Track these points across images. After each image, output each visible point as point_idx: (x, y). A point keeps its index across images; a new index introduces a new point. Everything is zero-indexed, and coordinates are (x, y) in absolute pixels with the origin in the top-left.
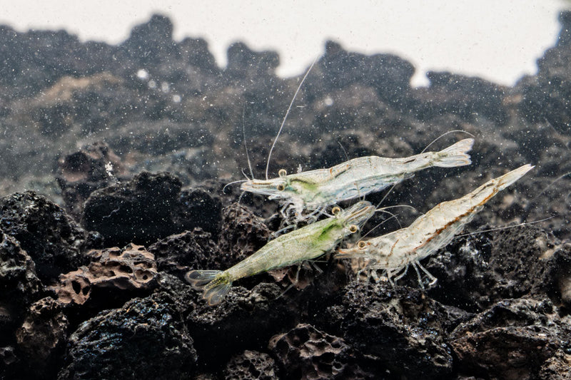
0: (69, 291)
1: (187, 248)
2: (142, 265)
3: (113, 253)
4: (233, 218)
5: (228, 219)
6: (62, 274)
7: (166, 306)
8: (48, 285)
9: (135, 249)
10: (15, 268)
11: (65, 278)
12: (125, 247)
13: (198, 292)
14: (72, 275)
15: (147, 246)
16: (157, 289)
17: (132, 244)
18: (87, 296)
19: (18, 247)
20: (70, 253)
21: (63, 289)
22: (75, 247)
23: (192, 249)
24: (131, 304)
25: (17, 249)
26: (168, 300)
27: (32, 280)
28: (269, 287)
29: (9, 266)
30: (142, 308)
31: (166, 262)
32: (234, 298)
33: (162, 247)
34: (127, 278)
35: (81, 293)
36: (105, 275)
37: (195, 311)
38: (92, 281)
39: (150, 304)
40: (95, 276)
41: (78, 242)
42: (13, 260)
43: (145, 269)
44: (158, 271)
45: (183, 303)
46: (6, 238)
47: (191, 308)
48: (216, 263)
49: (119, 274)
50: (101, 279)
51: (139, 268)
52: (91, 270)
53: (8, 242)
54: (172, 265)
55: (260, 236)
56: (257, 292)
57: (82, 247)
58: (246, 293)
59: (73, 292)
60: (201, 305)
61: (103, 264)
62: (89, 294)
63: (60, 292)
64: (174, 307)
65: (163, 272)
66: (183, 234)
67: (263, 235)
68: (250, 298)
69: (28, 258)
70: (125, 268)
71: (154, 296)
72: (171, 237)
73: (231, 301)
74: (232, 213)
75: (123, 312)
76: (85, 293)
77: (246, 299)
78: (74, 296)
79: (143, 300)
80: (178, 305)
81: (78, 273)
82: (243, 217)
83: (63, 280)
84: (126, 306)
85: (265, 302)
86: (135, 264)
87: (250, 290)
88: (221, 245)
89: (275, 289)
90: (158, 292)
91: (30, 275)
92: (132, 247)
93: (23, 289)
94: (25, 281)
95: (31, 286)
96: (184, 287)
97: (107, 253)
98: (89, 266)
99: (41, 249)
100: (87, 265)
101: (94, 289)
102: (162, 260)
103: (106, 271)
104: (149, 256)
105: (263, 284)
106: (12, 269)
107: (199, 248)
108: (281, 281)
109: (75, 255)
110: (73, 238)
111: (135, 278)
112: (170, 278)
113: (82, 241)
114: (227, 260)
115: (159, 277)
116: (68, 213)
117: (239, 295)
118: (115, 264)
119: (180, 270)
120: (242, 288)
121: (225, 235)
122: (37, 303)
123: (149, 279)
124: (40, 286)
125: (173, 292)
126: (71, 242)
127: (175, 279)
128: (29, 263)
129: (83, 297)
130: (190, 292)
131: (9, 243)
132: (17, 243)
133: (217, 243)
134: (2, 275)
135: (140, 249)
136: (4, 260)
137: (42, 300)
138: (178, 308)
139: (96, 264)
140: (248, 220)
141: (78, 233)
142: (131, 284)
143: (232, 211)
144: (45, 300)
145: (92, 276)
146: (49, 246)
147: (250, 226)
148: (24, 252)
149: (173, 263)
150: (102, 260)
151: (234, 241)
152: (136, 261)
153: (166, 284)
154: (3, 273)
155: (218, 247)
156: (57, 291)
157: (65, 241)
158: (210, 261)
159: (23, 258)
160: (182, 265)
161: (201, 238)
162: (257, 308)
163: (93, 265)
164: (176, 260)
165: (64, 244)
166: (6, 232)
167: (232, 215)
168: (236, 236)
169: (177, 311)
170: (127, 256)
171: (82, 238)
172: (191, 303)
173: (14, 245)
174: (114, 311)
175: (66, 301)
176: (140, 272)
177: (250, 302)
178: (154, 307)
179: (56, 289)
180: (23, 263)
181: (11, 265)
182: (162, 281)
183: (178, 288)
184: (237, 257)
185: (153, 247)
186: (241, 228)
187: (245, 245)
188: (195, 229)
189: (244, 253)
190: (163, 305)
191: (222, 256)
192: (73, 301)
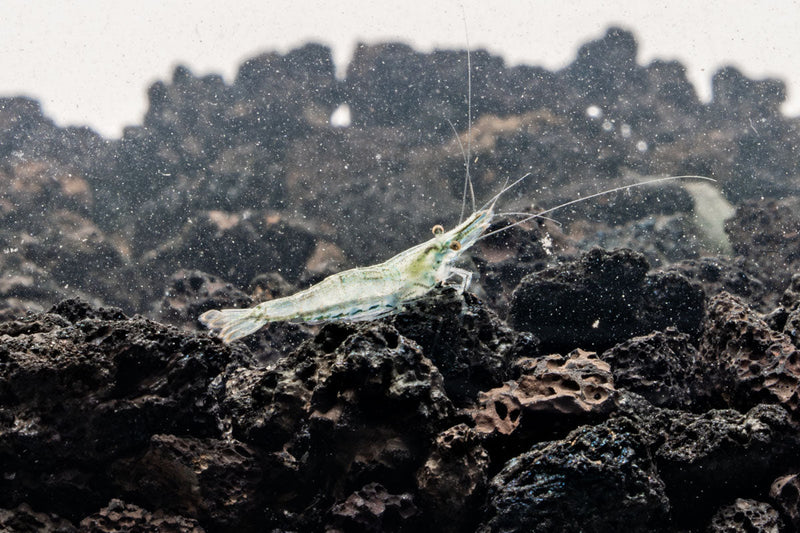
0: (490, 415)
1: (656, 355)
2: (592, 379)
3: (552, 362)
4: (721, 313)
5: (713, 315)
6: (481, 392)
7: (627, 438)
8: (461, 408)
9: (583, 357)
10: (416, 384)
11: (486, 397)
12: (569, 355)
13: (672, 416)
14: (496, 393)
15: (600, 354)
16: (614, 413)
17: (579, 350)
18: (517, 423)
19: (420, 355)
20: (492, 362)
21: (482, 412)
22: (499, 355)
23: (663, 356)
24: (577, 434)
25: (417, 357)
26: (629, 428)
27: (439, 400)
28: (771, 409)
29: (407, 381)
30: (593, 440)
31: (627, 376)
32: (722, 425)
33: (621, 354)
34: (572, 398)
35: (508, 418)
36: (542, 393)
37: (667, 444)
38: (523, 401)
39: (604, 434)
40: (527, 394)
41: (503, 347)
42: (412, 372)
43: (597, 385)
44: (616, 388)
45: (650, 432)
46: (403, 341)
47: (661, 440)
48: (697, 376)
49: (560, 392)
50: (535, 398)
51: (590, 384)
52: (522, 387)
53: (405, 347)
54: (635, 380)
55: (759, 338)
56: (754, 418)
57: (509, 354)
58: (739, 418)
59: (496, 418)
60: (676, 436)
61: (539, 378)
62: (518, 419)
63: (478, 417)
64: (638, 438)
65: (622, 389)
66: (651, 336)
67: (763, 338)
68: (744, 425)
69: (434, 369)
70: (570, 384)
71: (610, 423)
72: (634, 339)
73: (717, 429)
74: (720, 306)
75: (566, 446)
76: (513, 419)
77: (739, 427)
78: (498, 423)
79: (595, 429)
80: (644, 435)
81: (504, 390)
82: (734, 312)
83: (482, 401)
84: (571, 436)
85: (765, 432)
86: (584, 377)
87: (743, 413)
88: (704, 351)
89: (780, 413)
90: (617, 417)
91: (436, 394)
92: (579, 355)
93: (426, 412)
94: (429, 402)
95: (438, 408)
96: (651, 411)
97: (544, 362)
98: (520, 380)
99: (452, 357)
100: (516, 380)
101: (526, 413)
102: (621, 372)
103: (542, 387)
104: (603, 367)
105: (763, 406)
106: (411, 384)
107: (672, 355)
108: (788, 402)
109: (499, 365)
110: (497, 341)
111: (582, 397)
112: (633, 398)
113: (509, 345)
114: (712, 373)
115: (617, 396)
116: (490, 307)
117: (730, 422)
118: (555, 378)
119: (646, 387)
120: (733, 411)
121: (710, 336)
122: (447, 432)
123: (603, 399)
124: (450, 408)
125: (637, 417)
126: (494, 348)
127: (639, 399)
128: (434, 376)
129: (511, 423)
130: (660, 417)
131: (407, 349)
132: (419, 349)
133: (698, 349)
134: (398, 393)
135: (591, 357)
136: (400, 373)
137: (453, 428)
138: (643, 440)
139: (529, 377)
140: (742, 316)
141: (503, 334)
142: (577, 406)
143: (719, 303)
144: (457, 428)
145: (523, 394)
146: (463, 352)
147: (744, 324)
148: (427, 362)
149: (636, 376)
150: (537, 373)
151: (723, 347)
152: (585, 374)
153: (627, 406)
154: (398, 391)
155: (699, 353)
156: (474, 415)
157: (485, 346)
158: (688, 374)
159: (426, 369)
160: (649, 379)
161: (676, 341)
162: (756, 441)
163: (524, 379)
164: (641, 373)
165: (485, 350)
166: (401, 333)
167: (720, 308)
168: (725, 339)
169: (642, 443)
170: (572, 367)
171: (510, 341)
172: (662, 432)
173: (413, 351)
174: (553, 443)
175: (487, 430)
176: (591, 389)
177: (744, 431)
178: (610, 438)
179: (473, 413)
180: (427, 377)
181: (410, 379)
182: (621, 402)
183: (644, 412)
184: (727, 368)
185: (609, 354)
186: (732, 326)
187: (737, 351)
188: (668, 328)
189: (736, 363)
190: (622, 436)
191: (705, 367)
192: (496, 429)
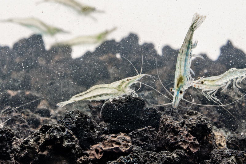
0: (94, 153)
1: (145, 134)
2: (125, 142)
3: (112, 136)
4: (164, 122)
5: (162, 122)
6: (91, 146)
7: (136, 160)
8: (84, 151)
9: (122, 135)
10: (71, 143)
11: (92, 147)
12: (118, 134)
13: (149, 153)
14: (95, 146)
15: (127, 134)
16: (132, 153)
17: (121, 133)
18: (102, 155)
20: (94, 137)
21: (91, 152)
23: (147, 135)
24: (120, 159)
25: (71, 135)
26: (136, 157)
27: (78, 148)
28: (180, 151)
29: (68, 142)
30: (125, 160)
31: (136, 141)
32: (165, 156)
34: (119, 148)
35: (99, 154)
36: (109, 146)
37: (148, 162)
38: (104, 149)
39: (128, 159)
40: (105, 146)
42: (69, 140)
43: (126, 144)
44: (132, 144)
45: (143, 158)
46: (67, 130)
48: (157, 141)
49: (115, 146)
50: (108, 148)
51: (124, 143)
52: (103, 144)
53: (67, 132)
54: (138, 142)
55: (176, 129)
56: (175, 154)
58: (170, 154)
59: (95, 153)
60: (151, 159)
61: (109, 141)
62: (102, 154)
63: (90, 154)
64: (139, 160)
65: (134, 145)
66: (144, 129)
67: (178, 129)
68: (172, 156)
69: (76, 139)
71: (130, 155)
72: (138, 130)
73: (163, 157)
74: (164, 119)
75: (117, 162)
76: (101, 154)
77: (170, 157)
78: (96, 155)
79: (126, 157)
80: (141, 159)
81: (98, 145)
82: (169, 121)
83: (91, 148)
84: (118, 159)
85: (178, 158)
86: (122, 141)
87: (172, 152)
88: (159, 133)
89: (183, 152)
91: (77, 146)
92: (121, 134)
93: (74, 152)
94: (75, 149)
95: (77, 151)
96: (143, 151)
97: (110, 137)
98: (103, 142)
99: (82, 135)
100: (101, 142)
101: (105, 152)
102: (134, 139)
103: (110, 144)
104: (128, 138)
106: (69, 143)
107: (150, 135)
109: (96, 137)
110: (95, 130)
111: (122, 148)
112: (137, 148)
114: (162, 140)
115: (133, 147)
116: (93, 119)
119: (142, 144)
120: (168, 152)
121: (161, 129)
122: (80, 158)
124: (81, 151)
125: (139, 153)
126: (95, 132)
127: (139, 148)
128: (76, 141)
129: (100, 155)
130: (146, 154)
131: (68, 133)
132: (72, 133)
133: (157, 132)
134: (65, 146)
135: (125, 135)
136: (66, 140)
137: (82, 157)
138: (141, 160)
139: (106, 141)
140: (171, 122)
143: (164, 118)
144: (83, 157)
145: (104, 146)
146: (85, 133)
147: (172, 125)
148: (74, 136)
149: (139, 141)
150: (108, 140)
151: (165, 132)
152: (123, 140)
153: (136, 150)
154: (65, 145)
156: (89, 153)
157: (92, 132)
158: (155, 140)
159: (74, 139)
160: (143, 142)
161: (151, 130)
162: (175, 161)
163: (104, 142)
165: (92, 133)
166: (66, 128)
167: (164, 120)
168: (166, 129)
169: (140, 162)
170: (119, 138)
171: (99, 130)
172: (146, 158)
173: (70, 133)
174: (113, 162)
175: (92, 157)
176: (124, 145)
177: (172, 158)
178: (130, 160)
179: (88, 152)
180: (74, 141)
181: (69, 142)
182: (134, 149)
183: (141, 152)
184: (167, 139)
185: (130, 134)
188: (149, 126)
189: (170, 137)
190: (134, 159)
191: (160, 138)
192: (95, 157)
